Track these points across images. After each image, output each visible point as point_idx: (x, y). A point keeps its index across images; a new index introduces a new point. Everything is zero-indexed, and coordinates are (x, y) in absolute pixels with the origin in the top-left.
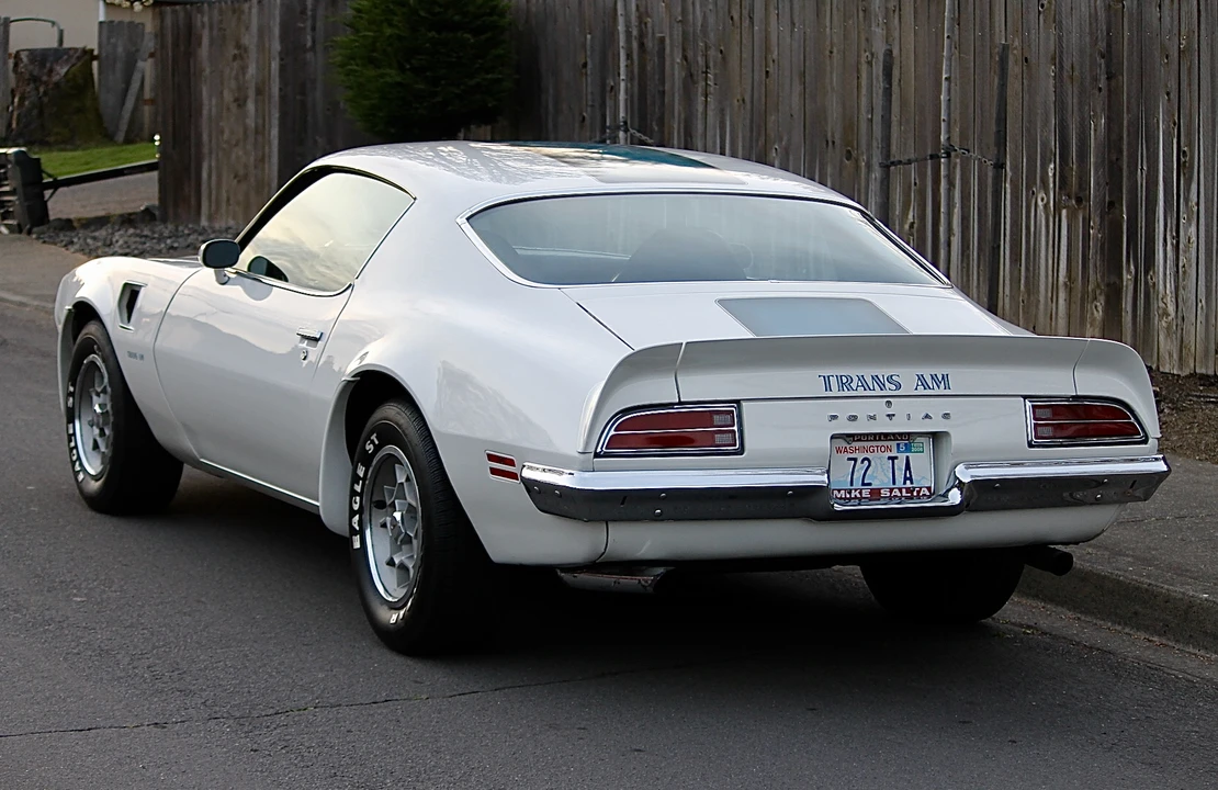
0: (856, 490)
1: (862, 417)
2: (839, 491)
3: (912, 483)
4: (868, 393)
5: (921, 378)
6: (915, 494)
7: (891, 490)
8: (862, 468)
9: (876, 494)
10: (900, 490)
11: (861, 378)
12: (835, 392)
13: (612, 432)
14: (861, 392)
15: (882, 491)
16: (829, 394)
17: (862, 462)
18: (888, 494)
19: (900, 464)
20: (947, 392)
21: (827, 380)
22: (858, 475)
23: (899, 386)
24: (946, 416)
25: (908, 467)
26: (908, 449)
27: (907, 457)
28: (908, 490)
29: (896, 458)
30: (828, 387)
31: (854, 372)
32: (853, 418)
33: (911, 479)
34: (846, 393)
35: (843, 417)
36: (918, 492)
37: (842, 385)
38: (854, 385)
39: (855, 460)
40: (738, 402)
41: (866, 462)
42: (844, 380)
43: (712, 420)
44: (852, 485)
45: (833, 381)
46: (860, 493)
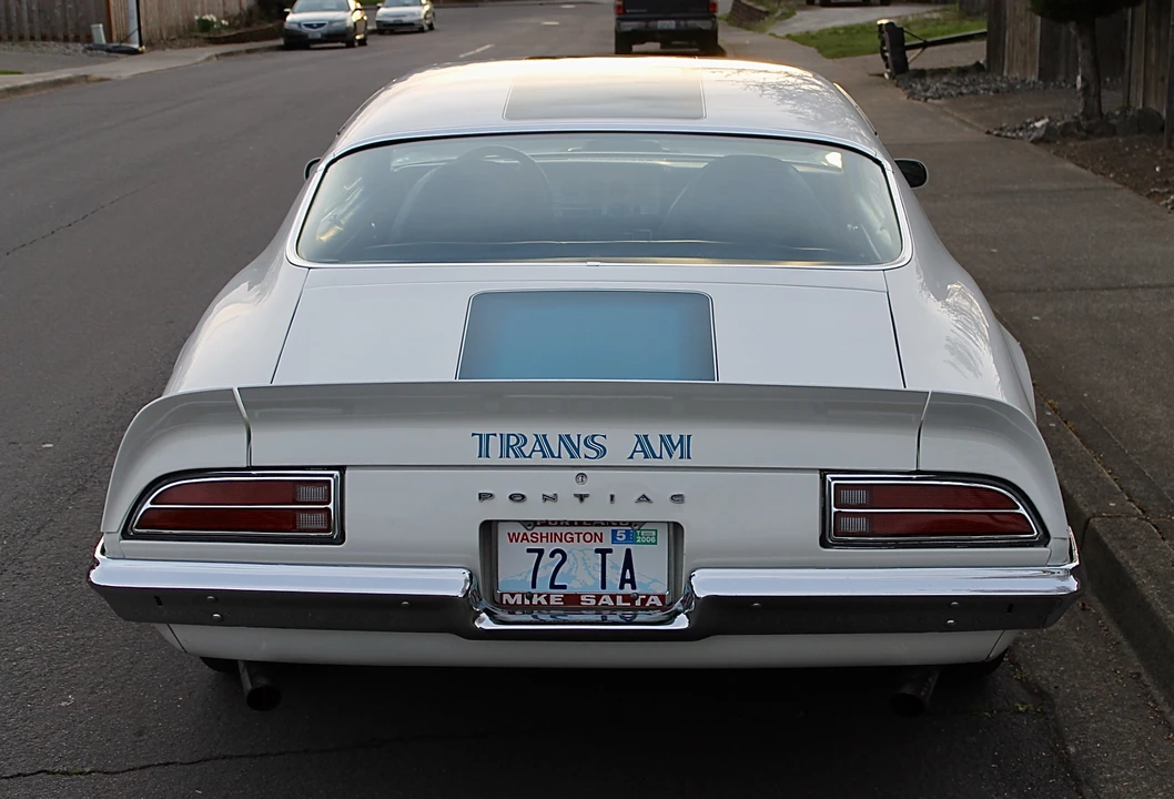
0: (539, 595)
1: (534, 496)
2: (513, 595)
3: (634, 587)
4: (550, 461)
5: (643, 441)
6: (638, 603)
7: (598, 597)
8: (551, 564)
9: (572, 601)
10: (613, 597)
11: (542, 440)
12: (495, 458)
13: (148, 505)
14: (537, 458)
15: (583, 598)
16: (484, 461)
17: (552, 555)
18: (593, 602)
19: (616, 560)
20: (685, 462)
21: (484, 441)
22: (545, 573)
23: (602, 452)
24: (677, 498)
25: (628, 564)
26: (630, 539)
27: (628, 551)
28: (626, 598)
29: (610, 551)
30: (484, 451)
31: (530, 430)
32: (517, 498)
33: (632, 581)
34: (512, 460)
35: (502, 495)
36: (644, 601)
37: (506, 449)
38: (527, 450)
39: (541, 552)
40: (342, 469)
41: (559, 557)
42: (513, 440)
43: (295, 494)
44: (534, 586)
45: (495, 443)
46: (547, 599)
